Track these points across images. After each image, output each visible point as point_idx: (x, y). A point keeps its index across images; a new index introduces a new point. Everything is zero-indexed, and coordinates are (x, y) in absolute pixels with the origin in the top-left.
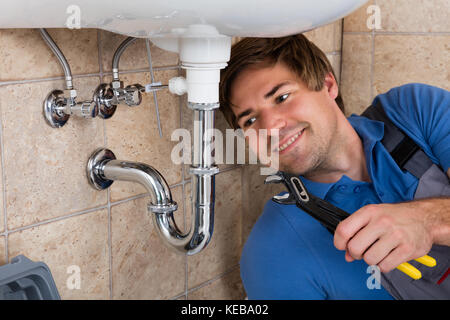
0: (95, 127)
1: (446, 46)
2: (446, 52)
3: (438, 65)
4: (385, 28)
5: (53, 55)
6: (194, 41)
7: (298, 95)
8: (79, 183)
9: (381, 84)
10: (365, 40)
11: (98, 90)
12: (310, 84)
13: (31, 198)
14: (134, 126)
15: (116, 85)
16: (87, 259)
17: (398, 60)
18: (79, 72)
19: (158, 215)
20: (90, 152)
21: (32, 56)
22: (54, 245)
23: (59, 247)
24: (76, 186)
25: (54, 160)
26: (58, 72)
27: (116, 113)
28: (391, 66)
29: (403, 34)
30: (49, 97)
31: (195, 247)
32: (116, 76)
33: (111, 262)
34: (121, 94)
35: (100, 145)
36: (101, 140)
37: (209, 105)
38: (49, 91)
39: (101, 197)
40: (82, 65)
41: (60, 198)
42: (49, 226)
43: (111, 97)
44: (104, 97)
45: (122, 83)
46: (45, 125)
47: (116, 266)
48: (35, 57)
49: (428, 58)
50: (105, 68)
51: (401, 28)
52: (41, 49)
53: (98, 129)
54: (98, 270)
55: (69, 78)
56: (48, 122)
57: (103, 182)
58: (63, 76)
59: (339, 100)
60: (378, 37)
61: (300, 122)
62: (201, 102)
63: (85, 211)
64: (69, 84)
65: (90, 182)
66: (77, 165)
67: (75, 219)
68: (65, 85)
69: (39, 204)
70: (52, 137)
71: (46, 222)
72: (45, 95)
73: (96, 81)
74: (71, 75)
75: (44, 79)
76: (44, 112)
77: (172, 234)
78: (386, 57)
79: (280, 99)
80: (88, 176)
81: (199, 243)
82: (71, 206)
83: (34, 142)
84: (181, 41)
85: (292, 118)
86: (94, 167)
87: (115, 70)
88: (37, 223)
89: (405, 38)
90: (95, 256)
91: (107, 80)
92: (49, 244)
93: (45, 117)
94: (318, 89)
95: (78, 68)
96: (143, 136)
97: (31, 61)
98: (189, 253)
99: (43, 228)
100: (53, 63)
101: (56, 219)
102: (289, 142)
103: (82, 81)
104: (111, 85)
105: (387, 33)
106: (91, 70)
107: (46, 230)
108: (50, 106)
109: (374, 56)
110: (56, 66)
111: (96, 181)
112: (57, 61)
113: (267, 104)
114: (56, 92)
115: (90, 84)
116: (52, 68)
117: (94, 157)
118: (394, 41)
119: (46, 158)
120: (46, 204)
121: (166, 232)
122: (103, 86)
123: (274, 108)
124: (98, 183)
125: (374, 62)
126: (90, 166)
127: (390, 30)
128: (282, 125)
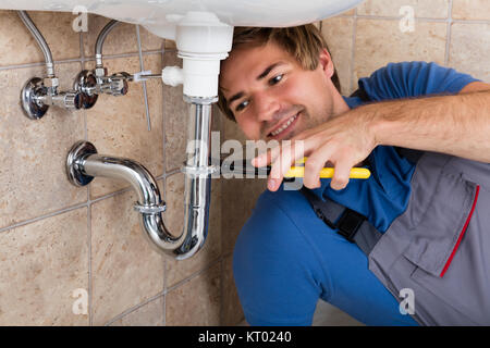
0: (75, 118)
1: (430, 32)
2: (430, 39)
3: (422, 52)
4: (368, 11)
5: (32, 39)
6: (194, 29)
7: (292, 75)
8: (58, 179)
9: (362, 70)
10: (346, 24)
11: (79, 77)
12: (304, 63)
13: (6, 198)
14: (116, 115)
15: (100, 73)
16: (66, 261)
17: (381, 46)
18: (59, 57)
19: (145, 216)
20: (70, 145)
21: (8, 40)
22: (31, 247)
23: (36, 250)
24: (55, 183)
25: (31, 155)
26: (37, 57)
27: (98, 102)
28: (374, 52)
29: (387, 19)
30: (27, 86)
31: (186, 252)
32: (99, 62)
33: (90, 264)
34: (106, 82)
35: (80, 138)
36: (81, 132)
37: (207, 99)
38: (27, 79)
39: (81, 194)
40: (62, 50)
41: (38, 197)
42: (26, 227)
43: (92, 86)
44: (85, 85)
45: (106, 70)
46: (23, 117)
47: (95, 268)
48: (12, 41)
49: (411, 45)
50: (87, 52)
51: (385, 12)
52: (18, 32)
53: (79, 120)
54: (76, 273)
55: (50, 65)
56: (25, 113)
57: (83, 178)
58: (43, 62)
59: (335, 79)
60: (360, 21)
61: (295, 105)
62: (198, 95)
63: (64, 211)
64: (50, 71)
65: (70, 178)
66: (56, 160)
67: (53, 219)
68: (45, 72)
69: (15, 204)
70: (30, 129)
71: (23, 224)
72: (23, 83)
73: (77, 68)
74: (52, 61)
75: (22, 65)
76: (21, 102)
77: (162, 238)
78: (368, 43)
79: (274, 81)
80: (67, 172)
81: (192, 247)
82: (50, 206)
83: (10, 136)
84: (179, 29)
85: (287, 101)
86: (74, 162)
87: (98, 56)
88: (13, 225)
89: (388, 23)
90: (74, 258)
91: (88, 66)
92: (25, 247)
93: (23, 108)
94: (313, 67)
95: (58, 53)
96: (125, 126)
97: (7, 46)
98: (179, 258)
99: (19, 230)
100: (32, 47)
101: (33, 220)
102: (285, 126)
103: (61, 68)
104: (94, 72)
105: (369, 18)
106: (71, 55)
107: (22, 232)
108: (28, 95)
109: (355, 41)
110: (35, 50)
111: (76, 177)
112: (37, 46)
113: (260, 86)
114: (35, 80)
115: (70, 71)
116: (31, 53)
117: (74, 151)
118: (377, 26)
119: (23, 153)
120: (22, 204)
121: (155, 235)
122: (84, 72)
123: (268, 90)
124: (78, 179)
125: (355, 46)
126: (70, 160)
127: (372, 14)
128: (276, 108)
